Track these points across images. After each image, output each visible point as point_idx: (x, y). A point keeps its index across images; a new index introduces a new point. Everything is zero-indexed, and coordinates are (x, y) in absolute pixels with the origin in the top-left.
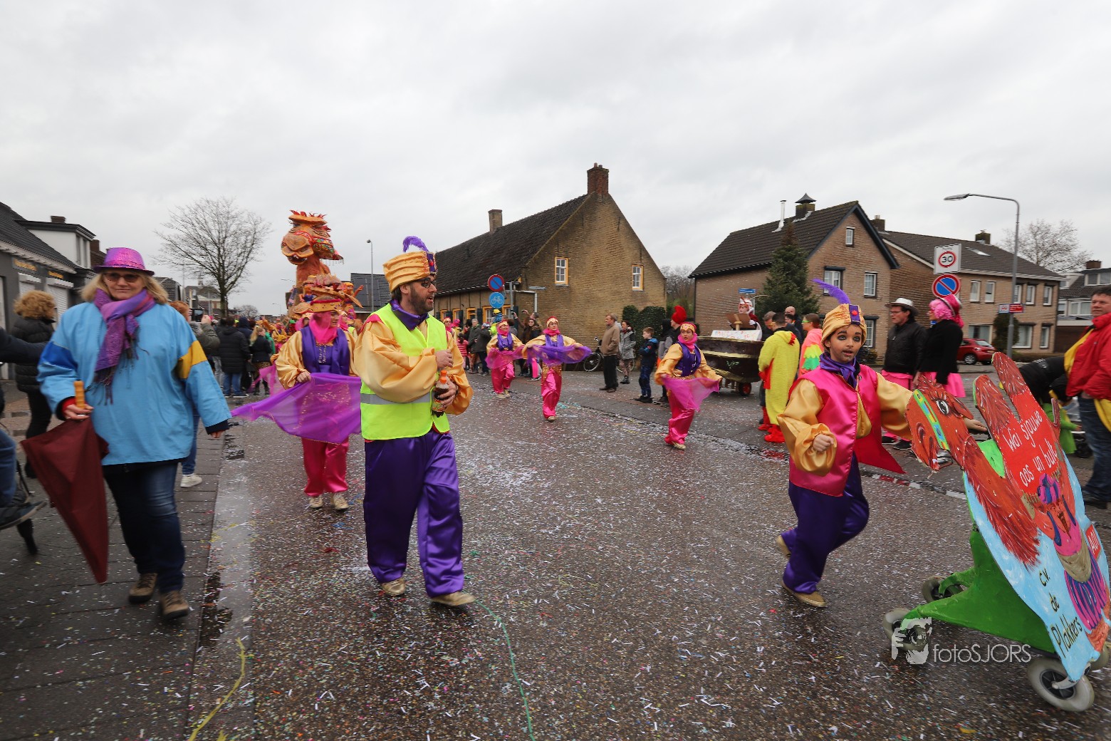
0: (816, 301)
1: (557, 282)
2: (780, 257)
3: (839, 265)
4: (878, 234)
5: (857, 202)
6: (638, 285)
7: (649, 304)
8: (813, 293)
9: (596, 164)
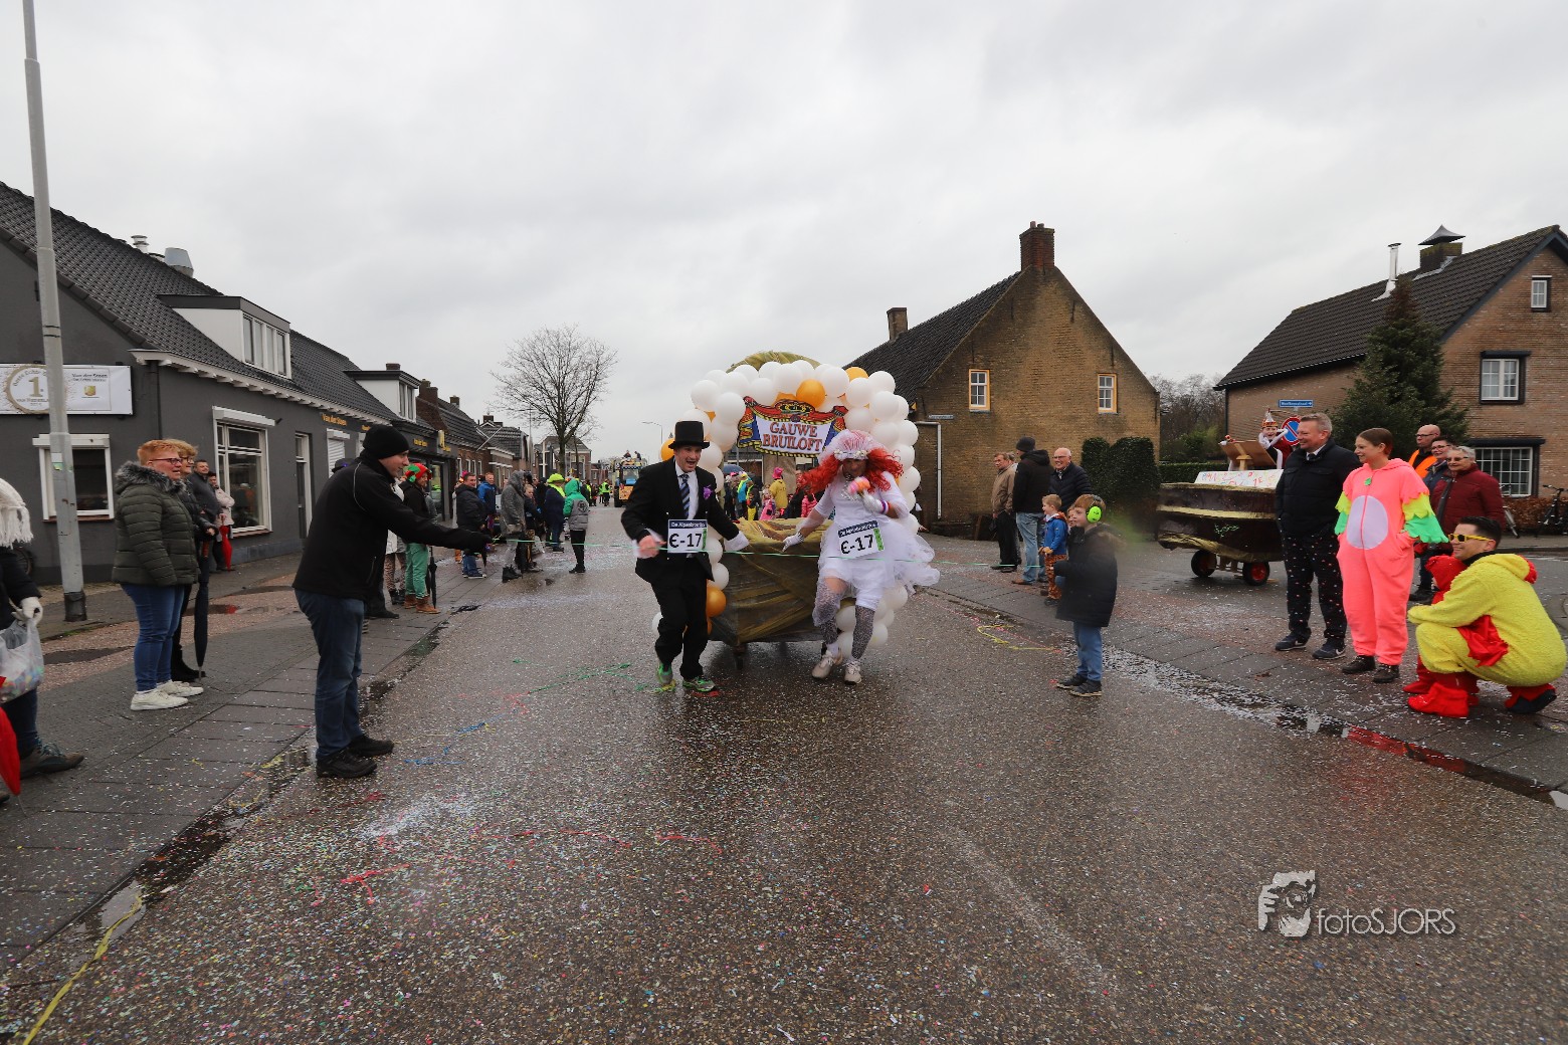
1: (972, 407)
2: (1382, 342)
3: (1517, 348)
5: (1556, 227)
6: (1108, 406)
7: (1128, 434)
8: (1456, 399)
9: (1033, 224)
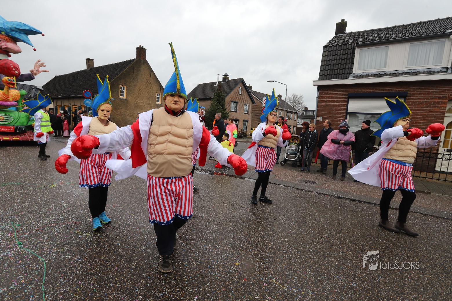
0: (228, 114)
1: (121, 97)
2: (216, 95)
3: (237, 101)
4: (249, 91)
5: (243, 78)
6: (159, 102)
8: (227, 110)
9: (140, 45)
